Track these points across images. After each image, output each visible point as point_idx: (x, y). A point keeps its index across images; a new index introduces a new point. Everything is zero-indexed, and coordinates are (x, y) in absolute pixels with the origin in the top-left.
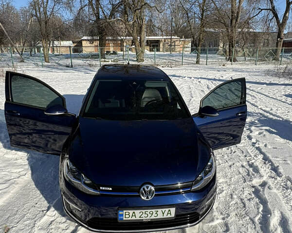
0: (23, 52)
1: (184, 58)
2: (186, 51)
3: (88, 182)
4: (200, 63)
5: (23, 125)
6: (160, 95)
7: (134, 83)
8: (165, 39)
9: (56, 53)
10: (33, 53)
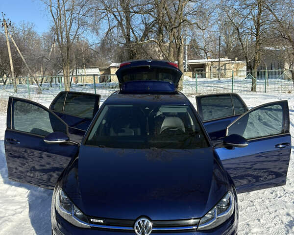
0: (43, 83)
1: (234, 84)
2: (240, 76)
3: (79, 214)
4: (257, 90)
5: (27, 157)
6: (182, 124)
7: (147, 108)
8: (212, 62)
9: (80, 83)
10: (53, 83)
